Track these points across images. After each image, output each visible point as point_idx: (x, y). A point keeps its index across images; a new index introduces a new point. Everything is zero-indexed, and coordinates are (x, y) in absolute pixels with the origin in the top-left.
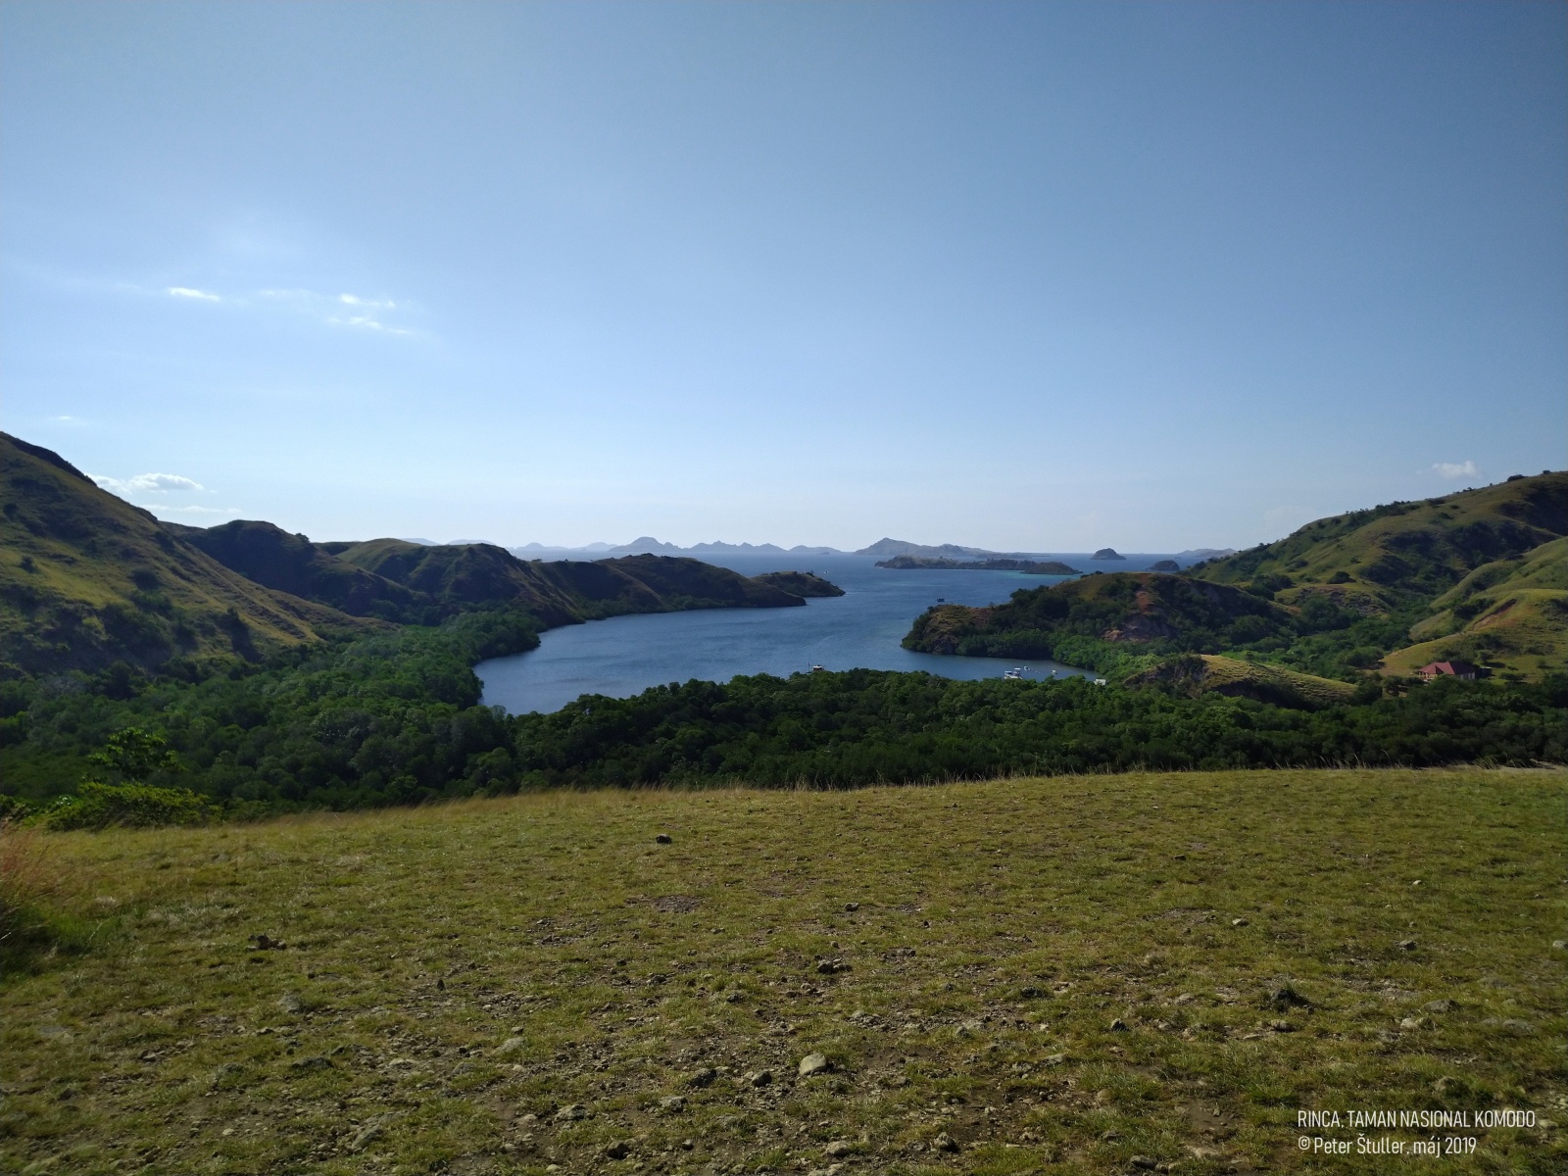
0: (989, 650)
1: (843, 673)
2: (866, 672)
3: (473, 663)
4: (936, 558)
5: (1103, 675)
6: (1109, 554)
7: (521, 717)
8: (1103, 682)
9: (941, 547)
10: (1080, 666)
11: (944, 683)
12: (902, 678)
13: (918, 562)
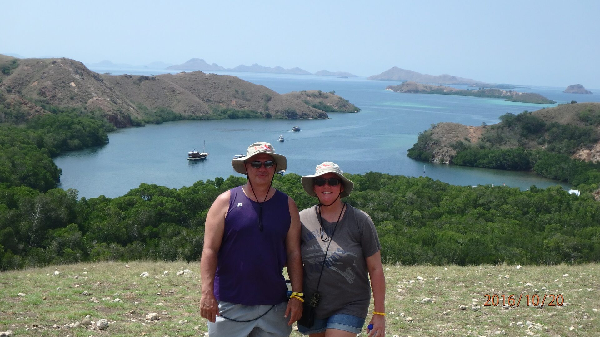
0: (480, 161)
1: (359, 175)
2: (380, 175)
3: (54, 155)
4: (436, 86)
5: (576, 187)
6: (578, 89)
7: (92, 199)
8: (577, 192)
9: (440, 77)
10: (556, 179)
11: (444, 188)
12: (410, 183)
13: (421, 88)
